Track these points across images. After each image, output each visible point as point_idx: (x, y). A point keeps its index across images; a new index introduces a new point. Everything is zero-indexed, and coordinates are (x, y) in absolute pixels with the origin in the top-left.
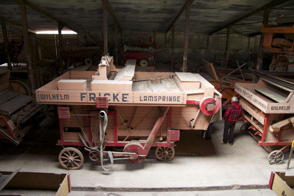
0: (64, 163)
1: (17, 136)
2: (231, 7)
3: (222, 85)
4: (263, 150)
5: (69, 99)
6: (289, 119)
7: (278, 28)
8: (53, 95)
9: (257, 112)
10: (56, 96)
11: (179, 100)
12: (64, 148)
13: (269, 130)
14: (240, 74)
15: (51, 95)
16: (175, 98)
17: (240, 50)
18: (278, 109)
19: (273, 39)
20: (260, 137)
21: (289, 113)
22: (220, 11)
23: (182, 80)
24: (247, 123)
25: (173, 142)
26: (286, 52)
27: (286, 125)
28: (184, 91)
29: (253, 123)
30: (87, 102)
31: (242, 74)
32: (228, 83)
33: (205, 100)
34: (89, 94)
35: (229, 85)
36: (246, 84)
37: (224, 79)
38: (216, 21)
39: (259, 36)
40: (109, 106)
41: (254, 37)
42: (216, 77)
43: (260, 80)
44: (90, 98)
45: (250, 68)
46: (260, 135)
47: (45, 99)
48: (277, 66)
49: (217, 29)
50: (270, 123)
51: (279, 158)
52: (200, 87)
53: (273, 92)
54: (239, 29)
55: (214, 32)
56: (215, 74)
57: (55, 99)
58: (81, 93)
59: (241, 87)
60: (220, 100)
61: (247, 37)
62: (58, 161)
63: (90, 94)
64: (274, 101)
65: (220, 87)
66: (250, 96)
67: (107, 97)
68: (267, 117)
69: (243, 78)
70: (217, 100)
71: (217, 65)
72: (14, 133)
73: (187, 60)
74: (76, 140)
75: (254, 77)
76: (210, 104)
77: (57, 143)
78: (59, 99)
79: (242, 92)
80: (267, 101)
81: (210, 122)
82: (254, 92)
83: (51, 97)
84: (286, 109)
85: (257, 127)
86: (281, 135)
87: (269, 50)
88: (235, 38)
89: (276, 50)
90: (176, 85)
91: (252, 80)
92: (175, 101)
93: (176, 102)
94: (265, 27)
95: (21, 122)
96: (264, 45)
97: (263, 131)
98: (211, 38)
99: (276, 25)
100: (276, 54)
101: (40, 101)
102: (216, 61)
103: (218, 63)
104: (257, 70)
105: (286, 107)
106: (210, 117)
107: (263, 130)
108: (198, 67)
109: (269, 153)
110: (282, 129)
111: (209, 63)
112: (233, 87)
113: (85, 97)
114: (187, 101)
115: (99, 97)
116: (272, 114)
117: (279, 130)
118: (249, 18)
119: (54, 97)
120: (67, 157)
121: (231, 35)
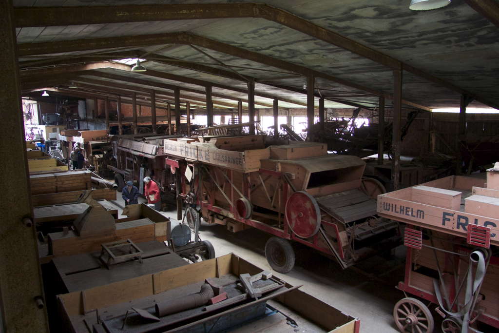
0: (400, 321)
1: (347, 256)
5: (423, 218)
8: (401, 207)
10: (405, 209)
12: (405, 297)
15: (398, 207)
30: (451, 229)
34: (457, 217)
40: (491, 245)
44: (459, 224)
47: (389, 210)
57: (403, 213)
58: (444, 213)
62: (392, 313)
63: (459, 217)
67: (490, 228)
72: (344, 251)
74: (427, 290)
77: (397, 285)
78: (409, 215)
83: (398, 210)
95: (357, 239)
101: (382, 212)
113: (449, 220)
115: (473, 226)
119: (402, 210)
120: (407, 313)
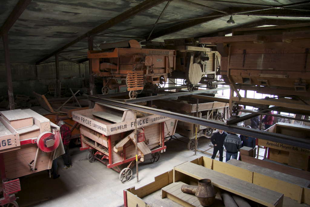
2: (55, 35)
3: (59, 116)
4: (114, 172)
6: (128, 136)
7: (102, 53)
9: (99, 136)
11: (10, 143)
13: (114, 151)
14: (75, 101)
16: (4, 142)
17: (73, 77)
18: (117, 129)
19: (100, 64)
20: (108, 160)
21: (127, 131)
22: (44, 38)
23: (10, 119)
24: (93, 150)
25: (14, 195)
26: (113, 75)
27: (127, 143)
28: (15, 131)
29: (98, 149)
31: (77, 101)
32: (65, 113)
33: (42, 136)
35: (66, 115)
36: (83, 111)
37: (61, 110)
38: (41, 49)
39: (88, 62)
41: (84, 63)
42: (50, 108)
43: (96, 105)
45: (85, 95)
46: (107, 158)
48: (109, 89)
49: (45, 57)
50: (113, 145)
51: (128, 175)
52: (34, 123)
53: (110, 114)
54: (67, 56)
55: (41, 61)
56: (49, 106)
59: (79, 115)
60: (58, 133)
61: (77, 63)
64: (113, 123)
65: (57, 119)
66: (89, 122)
68: (109, 140)
69: (80, 106)
70: (55, 134)
71: (50, 95)
73: (13, 95)
75: (89, 102)
76: (49, 139)
79: (81, 120)
80: (106, 123)
81: (54, 159)
82: (93, 117)
84: (123, 127)
85: (102, 151)
86: (125, 153)
87: (99, 75)
88: (64, 65)
89: (105, 74)
90: (4, 126)
91: (88, 106)
92: (5, 145)
93: (7, 147)
94: (91, 53)
96: (93, 70)
97: (108, 154)
98: (40, 67)
99: (101, 51)
100: (105, 77)
102: (48, 92)
103: (50, 93)
104: (91, 95)
105: (123, 126)
106: (52, 153)
107: (108, 152)
108: (28, 100)
109: (119, 173)
110: (125, 147)
111: (40, 95)
112: (70, 116)
114: (21, 143)
116: (113, 135)
117: (122, 149)
118: (75, 45)
121: (60, 63)
